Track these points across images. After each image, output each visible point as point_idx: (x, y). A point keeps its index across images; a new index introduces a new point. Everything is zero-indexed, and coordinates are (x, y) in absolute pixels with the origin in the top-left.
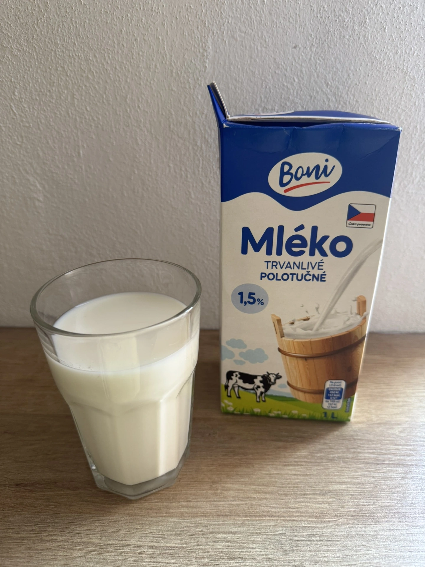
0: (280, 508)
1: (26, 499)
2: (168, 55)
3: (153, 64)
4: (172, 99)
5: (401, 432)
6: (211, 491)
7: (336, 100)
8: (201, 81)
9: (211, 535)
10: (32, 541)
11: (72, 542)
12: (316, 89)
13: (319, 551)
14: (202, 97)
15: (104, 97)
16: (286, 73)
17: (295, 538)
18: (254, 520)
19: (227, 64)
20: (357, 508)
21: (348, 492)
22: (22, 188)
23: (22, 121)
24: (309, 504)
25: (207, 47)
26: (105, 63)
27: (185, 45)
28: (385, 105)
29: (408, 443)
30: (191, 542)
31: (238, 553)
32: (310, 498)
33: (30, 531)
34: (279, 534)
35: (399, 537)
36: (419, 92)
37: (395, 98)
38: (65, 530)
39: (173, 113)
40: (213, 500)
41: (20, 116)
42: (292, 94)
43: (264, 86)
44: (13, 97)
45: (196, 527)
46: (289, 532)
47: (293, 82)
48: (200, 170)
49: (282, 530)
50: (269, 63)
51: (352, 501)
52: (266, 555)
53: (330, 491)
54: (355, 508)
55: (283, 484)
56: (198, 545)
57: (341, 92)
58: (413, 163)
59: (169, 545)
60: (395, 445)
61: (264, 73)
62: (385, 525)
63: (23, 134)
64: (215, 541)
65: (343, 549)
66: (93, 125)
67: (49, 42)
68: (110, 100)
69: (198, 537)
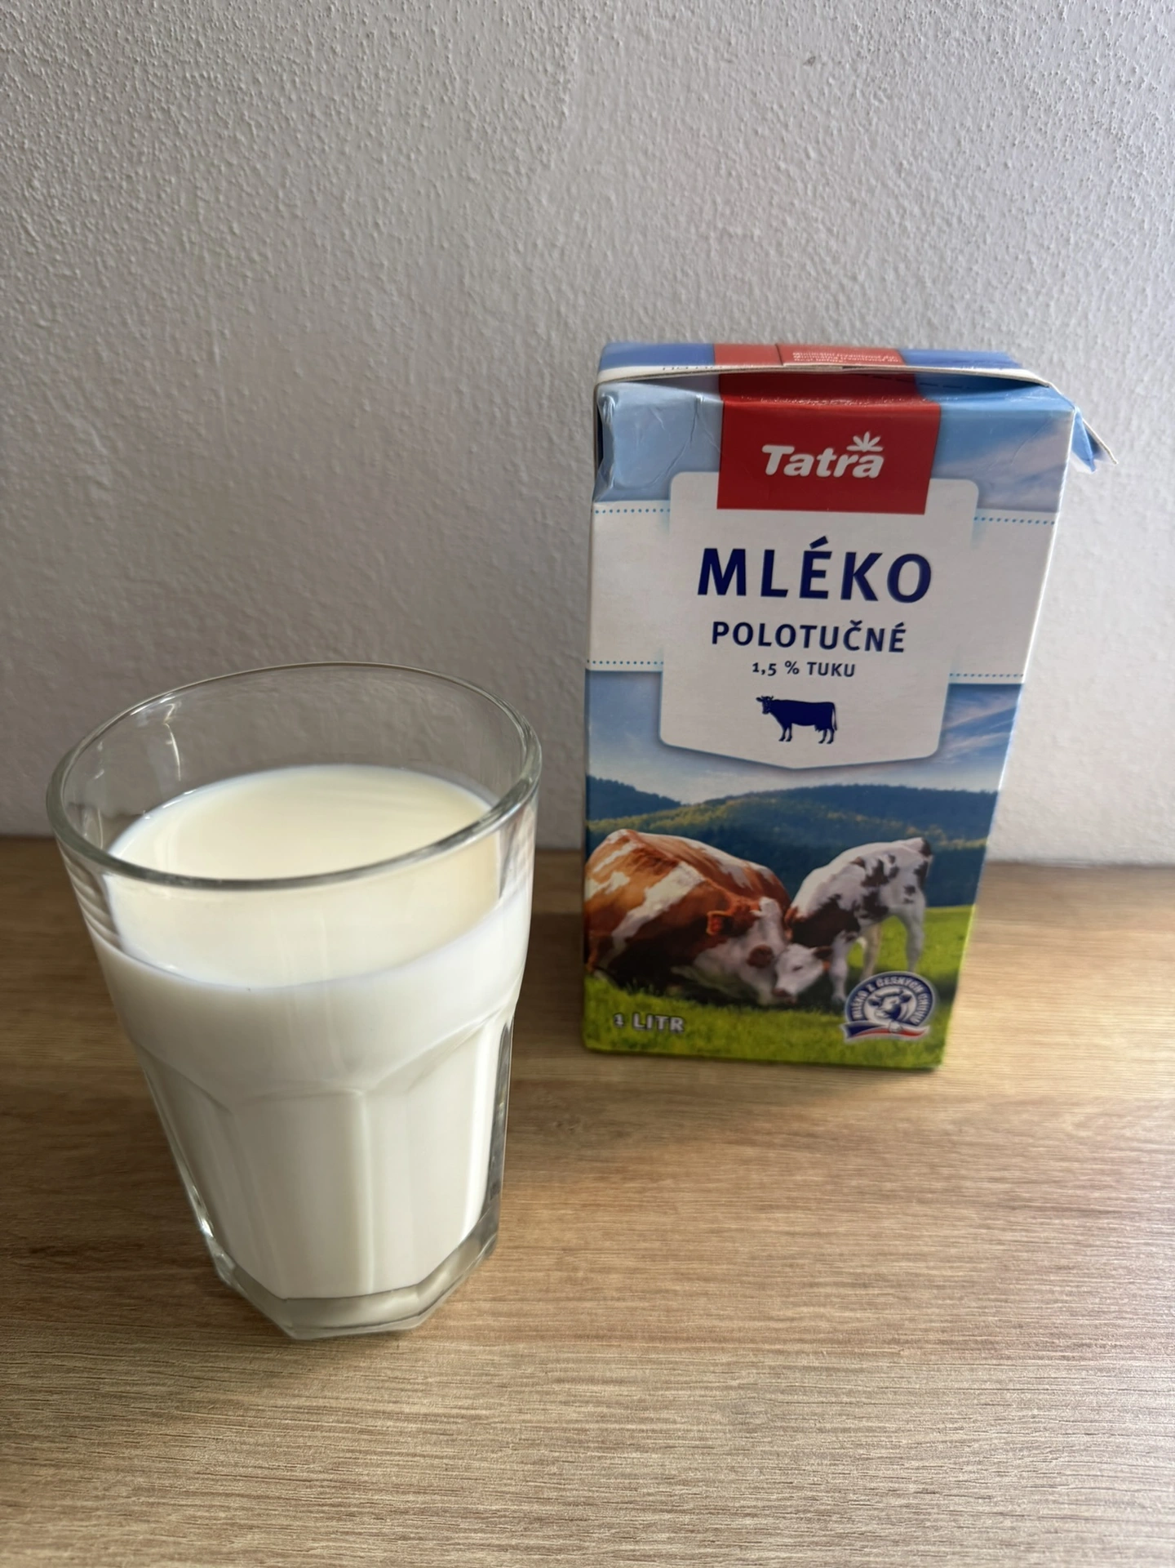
0: (743, 1319)
1: (59, 1287)
2: (458, 78)
3: (415, 105)
4: (468, 205)
5: (1079, 1126)
6: (559, 1273)
7: (924, 214)
8: (549, 153)
9: (556, 1387)
10: (72, 1397)
11: (182, 1401)
12: (868, 180)
13: (845, 1430)
14: (551, 198)
15: (281, 194)
16: (784, 132)
17: (781, 1397)
18: (673, 1350)
19: (622, 106)
20: (951, 1322)
21: (929, 1281)
22: (52, 449)
23: (53, 262)
24: (822, 1310)
25: (565, 56)
26: (282, 100)
27: (505, 50)
28: (1057, 228)
29: (1096, 1155)
30: (502, 1405)
31: (627, 1434)
32: (828, 1296)
33: (69, 1371)
34: (740, 1387)
35: (1061, 1398)
36: (1153, 194)
37: (1086, 208)
38: (162, 1369)
39: (471, 244)
40: (564, 1295)
41: (49, 246)
42: (801, 192)
43: (723, 172)
44: (27, 194)
45: (517, 1365)
46: (765, 1380)
47: (805, 160)
48: (545, 402)
49: (747, 1376)
50: (738, 105)
51: (940, 1302)
52: (701, 1439)
53: (881, 1278)
54: (946, 1321)
55: (754, 1258)
56: (520, 1411)
57: (936, 190)
58: (1132, 392)
59: (441, 1411)
60: (1062, 1160)
61: (724, 133)
62: (1025, 1366)
63: (56, 299)
64: (566, 1403)
65: (911, 1426)
66: (249, 274)
67: (127, 40)
68: (296, 206)
69: (521, 1392)
